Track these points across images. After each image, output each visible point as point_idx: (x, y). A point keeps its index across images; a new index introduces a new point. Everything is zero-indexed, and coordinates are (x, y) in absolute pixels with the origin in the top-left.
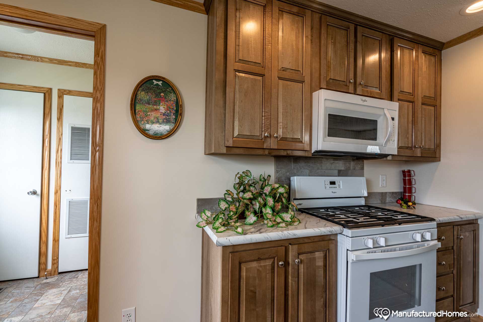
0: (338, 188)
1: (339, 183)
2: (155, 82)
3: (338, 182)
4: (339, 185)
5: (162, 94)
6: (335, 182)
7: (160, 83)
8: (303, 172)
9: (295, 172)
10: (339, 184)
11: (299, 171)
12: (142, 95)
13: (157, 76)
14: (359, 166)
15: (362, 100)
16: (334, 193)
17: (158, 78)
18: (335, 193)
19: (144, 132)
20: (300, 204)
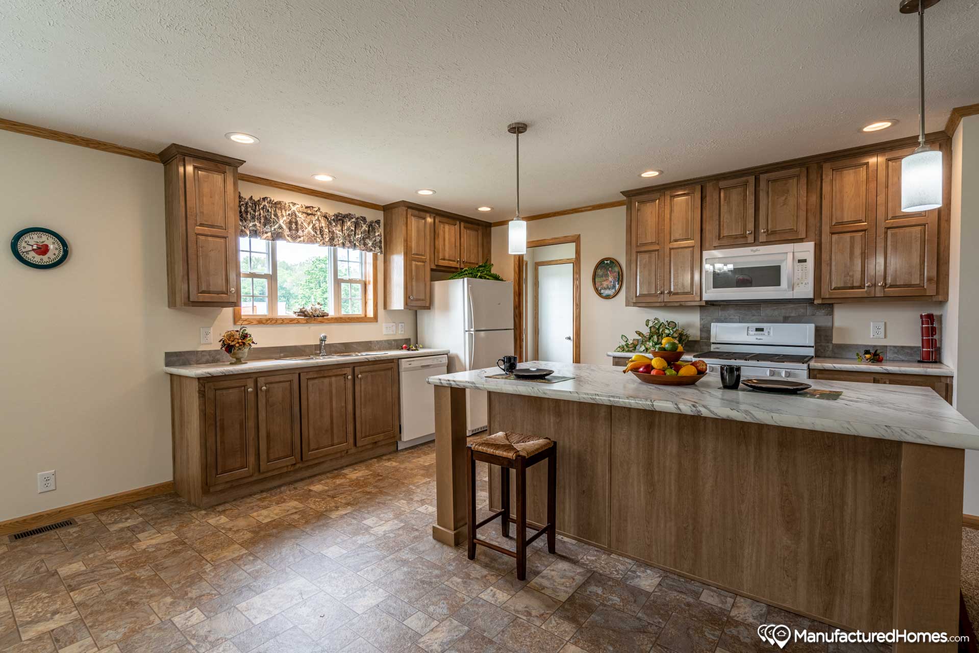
0: (766, 334)
2: (606, 262)
3: (768, 329)
4: (769, 332)
5: (610, 269)
6: (763, 329)
7: (609, 262)
8: (732, 319)
9: (723, 319)
11: (727, 318)
12: (600, 272)
13: (606, 258)
14: (823, 311)
15: (752, 251)
17: (607, 259)
18: (760, 338)
19: (600, 294)
20: (718, 348)
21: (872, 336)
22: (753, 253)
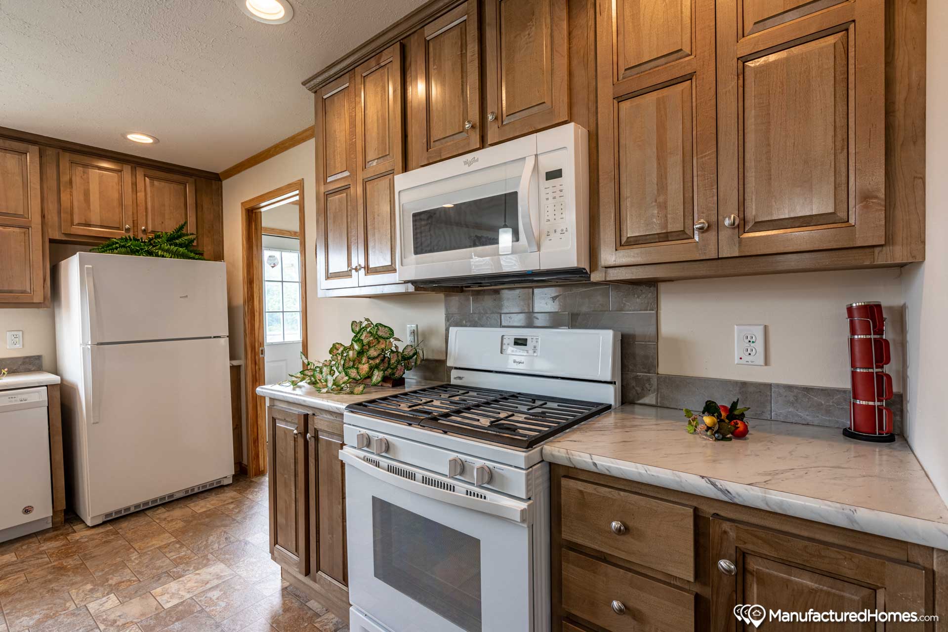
0: (531, 353)
1: (537, 342)
3: (534, 340)
4: (535, 347)
6: (526, 340)
8: (490, 318)
9: (477, 319)
10: (534, 343)
11: (483, 317)
15: (466, 163)
16: (517, 362)
18: (520, 363)
20: (460, 378)
21: (737, 360)
22: (467, 169)
